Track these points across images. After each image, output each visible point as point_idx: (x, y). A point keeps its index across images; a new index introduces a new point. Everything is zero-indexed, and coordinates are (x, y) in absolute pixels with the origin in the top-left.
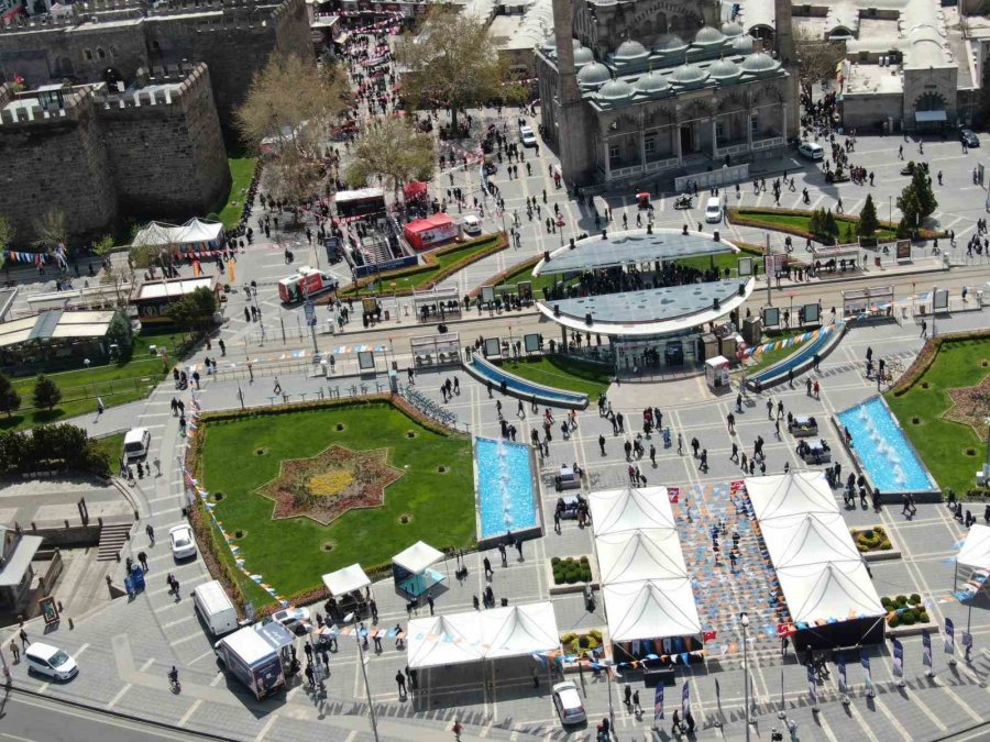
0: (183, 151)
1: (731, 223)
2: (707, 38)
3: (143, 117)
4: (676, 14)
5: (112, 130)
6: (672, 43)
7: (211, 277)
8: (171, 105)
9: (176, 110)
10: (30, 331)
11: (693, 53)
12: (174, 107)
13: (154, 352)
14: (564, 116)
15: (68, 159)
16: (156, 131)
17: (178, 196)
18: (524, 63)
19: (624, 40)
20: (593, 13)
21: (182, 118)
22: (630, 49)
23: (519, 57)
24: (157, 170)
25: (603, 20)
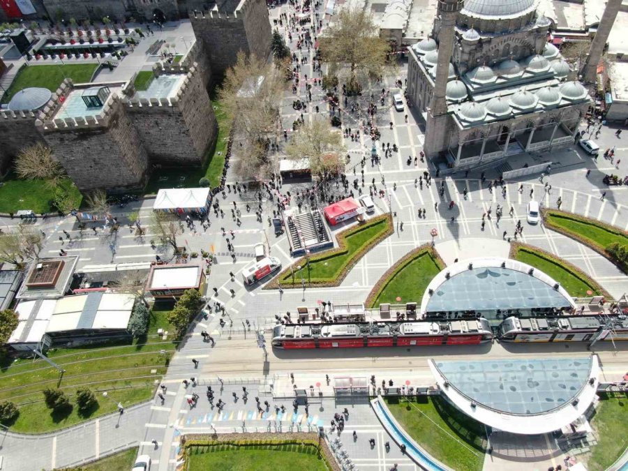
0: (184, 133)
1: (546, 227)
2: (536, 66)
3: (156, 113)
4: (517, 44)
5: (137, 119)
6: (513, 70)
7: (198, 267)
8: (172, 107)
9: (175, 110)
10: (81, 313)
11: (527, 78)
12: (174, 108)
13: (161, 335)
14: (433, 123)
15: (107, 147)
16: (165, 121)
17: (184, 156)
18: (395, 37)
19: (481, 65)
20: (459, 41)
21: (180, 114)
22: (484, 74)
23: (392, 34)
24: (169, 141)
25: (467, 49)
